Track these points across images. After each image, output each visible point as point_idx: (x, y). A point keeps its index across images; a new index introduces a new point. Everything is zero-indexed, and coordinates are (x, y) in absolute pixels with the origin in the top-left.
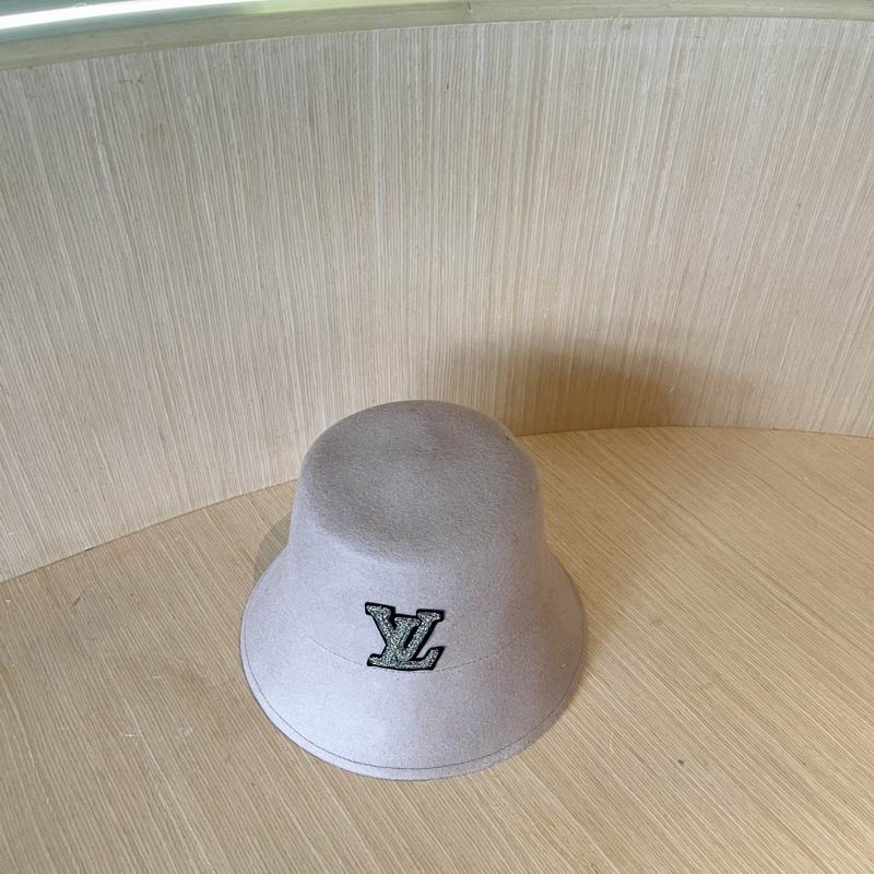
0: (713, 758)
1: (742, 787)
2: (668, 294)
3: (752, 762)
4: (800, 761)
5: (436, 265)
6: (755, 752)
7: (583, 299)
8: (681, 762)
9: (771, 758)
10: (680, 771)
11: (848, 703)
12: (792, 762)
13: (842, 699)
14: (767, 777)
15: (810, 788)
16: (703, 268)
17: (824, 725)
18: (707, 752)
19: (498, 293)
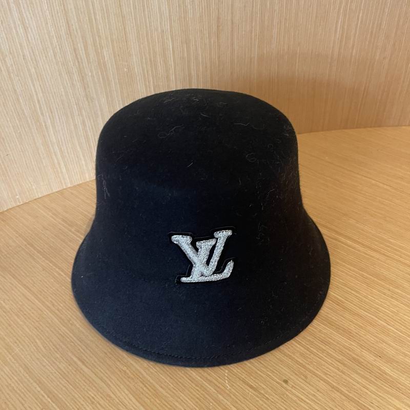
0: (310, 371)
1: (338, 390)
2: (210, 42)
3: (341, 367)
4: (376, 356)
5: (21, 31)
6: (341, 357)
7: (150, 53)
8: (286, 382)
9: (354, 359)
10: (287, 390)
11: (397, 300)
12: (370, 358)
13: (392, 297)
14: (355, 376)
15: (390, 376)
16: (229, 18)
17: (385, 321)
18: (304, 367)
19: (82, 53)
